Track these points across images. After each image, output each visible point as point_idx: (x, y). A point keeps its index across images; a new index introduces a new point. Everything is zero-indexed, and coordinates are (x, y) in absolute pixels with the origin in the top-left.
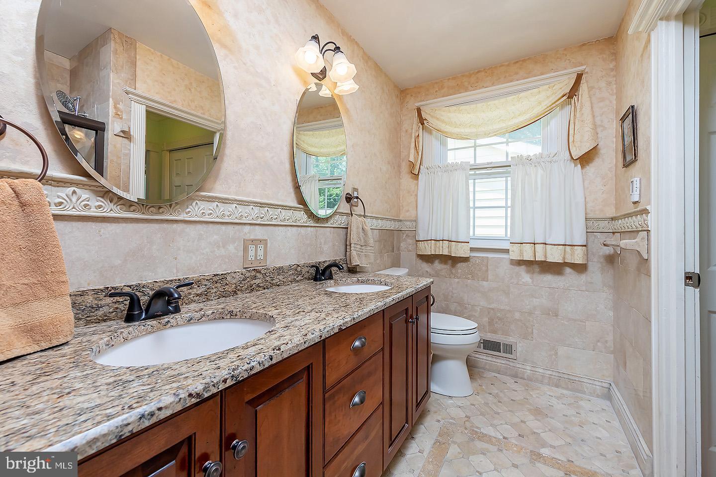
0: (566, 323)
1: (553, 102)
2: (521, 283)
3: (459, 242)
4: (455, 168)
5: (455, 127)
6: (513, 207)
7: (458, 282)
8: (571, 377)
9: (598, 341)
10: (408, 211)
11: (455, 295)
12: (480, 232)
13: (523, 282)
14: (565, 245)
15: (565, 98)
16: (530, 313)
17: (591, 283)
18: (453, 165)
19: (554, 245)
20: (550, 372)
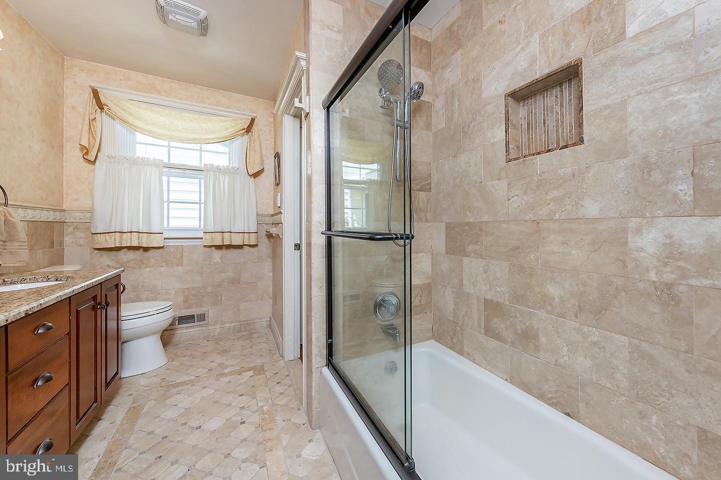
0: (245, 286)
1: (236, 131)
2: (212, 263)
3: (152, 233)
4: (145, 162)
5: (146, 124)
6: (206, 203)
7: (150, 272)
8: (248, 322)
9: (264, 293)
10: (76, 200)
11: (147, 283)
12: (174, 223)
13: (215, 262)
14: (244, 233)
15: (244, 131)
16: (220, 285)
17: (261, 257)
18: (143, 159)
19: (237, 233)
20: (234, 324)
